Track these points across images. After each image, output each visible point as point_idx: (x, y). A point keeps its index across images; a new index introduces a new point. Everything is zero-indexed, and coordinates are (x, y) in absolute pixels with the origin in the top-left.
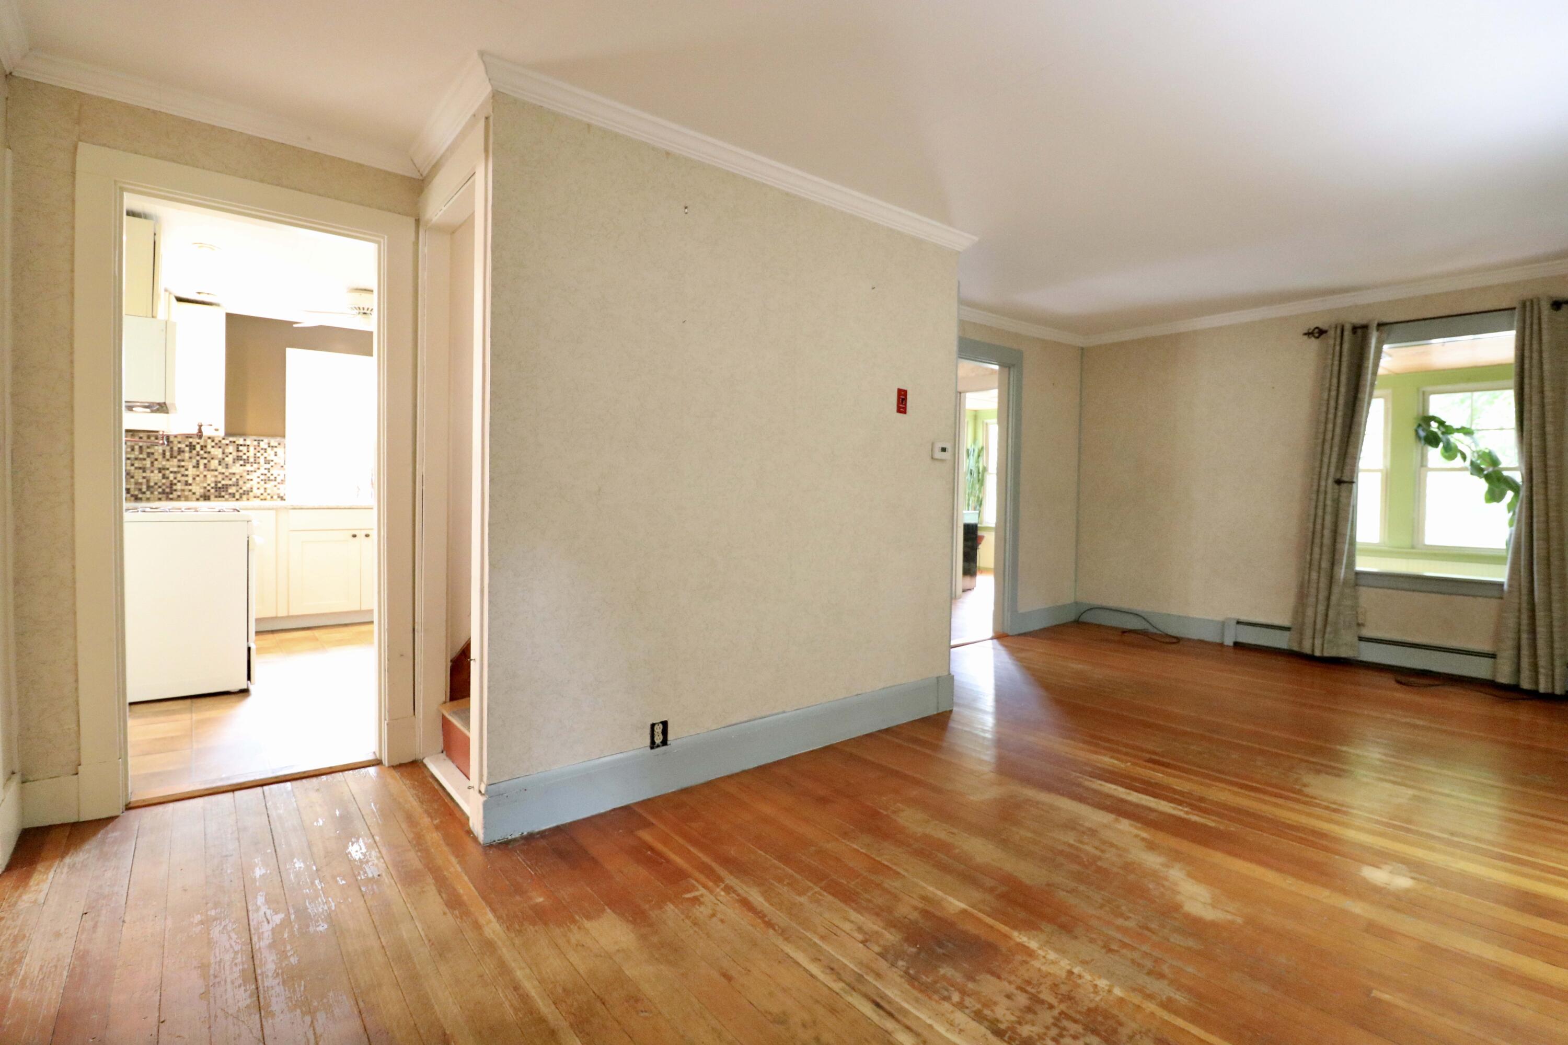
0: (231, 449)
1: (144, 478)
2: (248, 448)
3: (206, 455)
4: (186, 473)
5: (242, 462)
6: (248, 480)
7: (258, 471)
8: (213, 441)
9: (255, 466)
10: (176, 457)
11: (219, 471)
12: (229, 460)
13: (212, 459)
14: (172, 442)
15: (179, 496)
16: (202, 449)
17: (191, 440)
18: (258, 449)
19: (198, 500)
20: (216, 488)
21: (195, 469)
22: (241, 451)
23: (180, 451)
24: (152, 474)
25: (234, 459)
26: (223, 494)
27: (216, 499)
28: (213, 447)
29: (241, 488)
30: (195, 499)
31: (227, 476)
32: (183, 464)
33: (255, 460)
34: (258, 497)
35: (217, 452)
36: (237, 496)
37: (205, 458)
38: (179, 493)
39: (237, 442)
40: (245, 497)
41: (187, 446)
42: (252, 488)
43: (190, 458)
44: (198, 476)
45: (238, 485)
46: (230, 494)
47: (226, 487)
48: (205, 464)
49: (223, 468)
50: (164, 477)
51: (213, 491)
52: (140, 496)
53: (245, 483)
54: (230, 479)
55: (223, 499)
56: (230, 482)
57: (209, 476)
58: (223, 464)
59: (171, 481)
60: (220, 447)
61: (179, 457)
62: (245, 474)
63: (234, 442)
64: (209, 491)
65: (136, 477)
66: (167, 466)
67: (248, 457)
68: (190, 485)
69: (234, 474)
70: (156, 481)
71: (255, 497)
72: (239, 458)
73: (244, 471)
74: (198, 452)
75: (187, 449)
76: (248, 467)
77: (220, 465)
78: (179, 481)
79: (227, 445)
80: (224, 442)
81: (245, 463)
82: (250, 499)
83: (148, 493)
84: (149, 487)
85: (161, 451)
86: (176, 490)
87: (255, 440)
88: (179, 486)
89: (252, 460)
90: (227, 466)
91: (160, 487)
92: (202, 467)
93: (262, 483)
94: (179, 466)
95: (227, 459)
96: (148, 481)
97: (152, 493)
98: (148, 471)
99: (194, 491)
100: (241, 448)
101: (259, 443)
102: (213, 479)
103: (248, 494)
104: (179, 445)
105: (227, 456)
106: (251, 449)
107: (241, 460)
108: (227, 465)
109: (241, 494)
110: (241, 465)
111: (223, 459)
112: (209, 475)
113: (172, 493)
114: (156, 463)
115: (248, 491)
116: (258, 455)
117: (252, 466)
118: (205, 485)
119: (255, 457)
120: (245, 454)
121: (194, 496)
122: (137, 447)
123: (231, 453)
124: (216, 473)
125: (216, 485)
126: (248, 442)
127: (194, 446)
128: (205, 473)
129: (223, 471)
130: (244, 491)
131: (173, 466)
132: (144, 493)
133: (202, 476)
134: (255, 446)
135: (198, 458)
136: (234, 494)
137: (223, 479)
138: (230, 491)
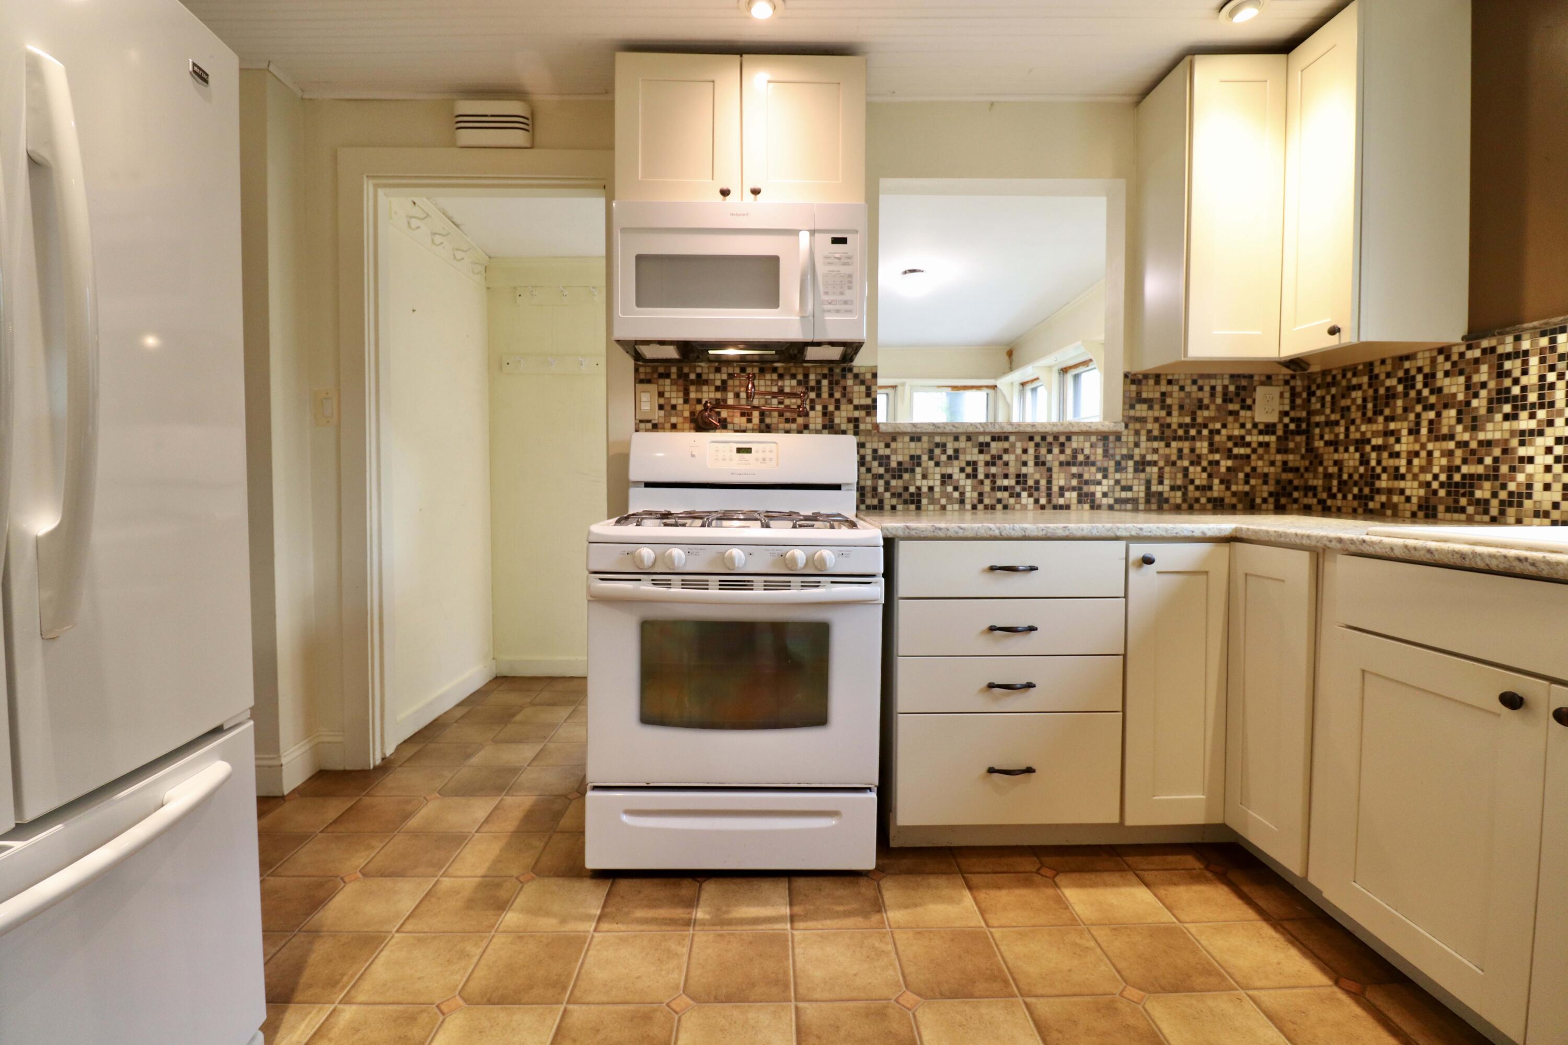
0: (1483, 374)
1: (1336, 463)
2: (1525, 363)
3: (1433, 399)
4: (1397, 448)
5: (1507, 408)
6: (1522, 460)
7: (1549, 431)
8: (1447, 358)
9: (1542, 414)
10: (1381, 413)
11: (1458, 438)
12: (1480, 404)
13: (1446, 406)
14: (1377, 376)
15: (1383, 505)
16: (1425, 385)
17: (1407, 365)
18: (1552, 359)
19: (1414, 515)
20: (1449, 485)
21: (1412, 438)
22: (1508, 373)
23: (1391, 395)
24: (1346, 456)
25: (1490, 401)
26: (1463, 501)
27: (1448, 515)
28: (1447, 374)
29: (1504, 486)
30: (1408, 514)
31: (1473, 452)
32: (1392, 426)
33: (1541, 397)
34: (1546, 514)
35: (1455, 386)
36: (1494, 512)
37: (1432, 407)
38: (1383, 498)
39: (1500, 350)
40: (1511, 511)
41: (1400, 381)
42: (1529, 486)
43: (1405, 410)
44: (1417, 454)
45: (1496, 478)
46: (1478, 502)
47: (1472, 481)
48: (1431, 422)
49: (1465, 430)
50: (1364, 461)
51: (1442, 493)
52: (1329, 502)
53: (1513, 469)
54: (1480, 461)
55: (1463, 517)
56: (1480, 469)
57: (1437, 454)
58: (1467, 420)
59: (1373, 469)
60: (1461, 373)
61: (1387, 412)
62: (1514, 442)
63: (1493, 350)
64: (1435, 492)
65: (1325, 463)
66: (1369, 435)
67: (1524, 389)
68: (1403, 477)
69: (1489, 444)
70: (1351, 471)
71: (1537, 514)
72: (1502, 395)
73: (1513, 433)
74: (1419, 393)
75: (1400, 388)
76: (1525, 423)
77: (1459, 421)
78: (1384, 470)
79: (1477, 361)
80: (1470, 355)
81: (1515, 408)
82: (1526, 520)
83: (1340, 496)
84: (1342, 483)
85: (1359, 401)
86: (1379, 491)
87: (1543, 334)
88: (1383, 483)
89: (1533, 397)
90: (1475, 426)
91: (1356, 484)
92: (1424, 431)
93: (1558, 468)
94: (1387, 433)
95: (1475, 403)
96: (1341, 470)
97: (1345, 497)
98: (1341, 449)
99: (1408, 492)
100: (1508, 365)
101: (1553, 341)
102: (1444, 461)
103: (1520, 505)
104: (1388, 383)
105: (1476, 395)
106: (1534, 361)
107: (1507, 401)
108: (1475, 419)
109: (1502, 503)
110: (1506, 417)
111: (1468, 403)
112: (1436, 448)
113: (1372, 499)
114: (1352, 428)
115: (1520, 495)
116: (1551, 377)
117: (1532, 416)
118: (1429, 477)
119: (1541, 387)
120: (1516, 381)
121: (1408, 505)
122: (1328, 398)
123: (1484, 385)
124: (1451, 445)
125: (1450, 477)
126: (1526, 345)
127: (1413, 378)
128: (1430, 446)
129: (1466, 437)
130: (1511, 494)
131: (1376, 434)
132: (1334, 496)
133: (1423, 454)
134: (1542, 350)
135: (1419, 408)
136: (1487, 502)
137: (1465, 461)
138: (1478, 494)
